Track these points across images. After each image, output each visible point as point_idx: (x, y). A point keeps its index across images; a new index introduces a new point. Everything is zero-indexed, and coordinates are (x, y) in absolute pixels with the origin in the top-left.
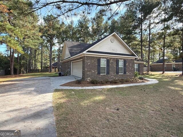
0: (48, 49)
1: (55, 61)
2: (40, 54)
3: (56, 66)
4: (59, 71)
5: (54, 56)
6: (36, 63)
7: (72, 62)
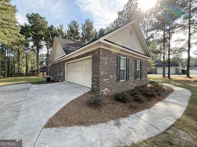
0: (35, 53)
1: (43, 65)
2: (25, 57)
3: (44, 70)
4: (47, 75)
5: (42, 60)
6: (20, 66)
7: (67, 64)
